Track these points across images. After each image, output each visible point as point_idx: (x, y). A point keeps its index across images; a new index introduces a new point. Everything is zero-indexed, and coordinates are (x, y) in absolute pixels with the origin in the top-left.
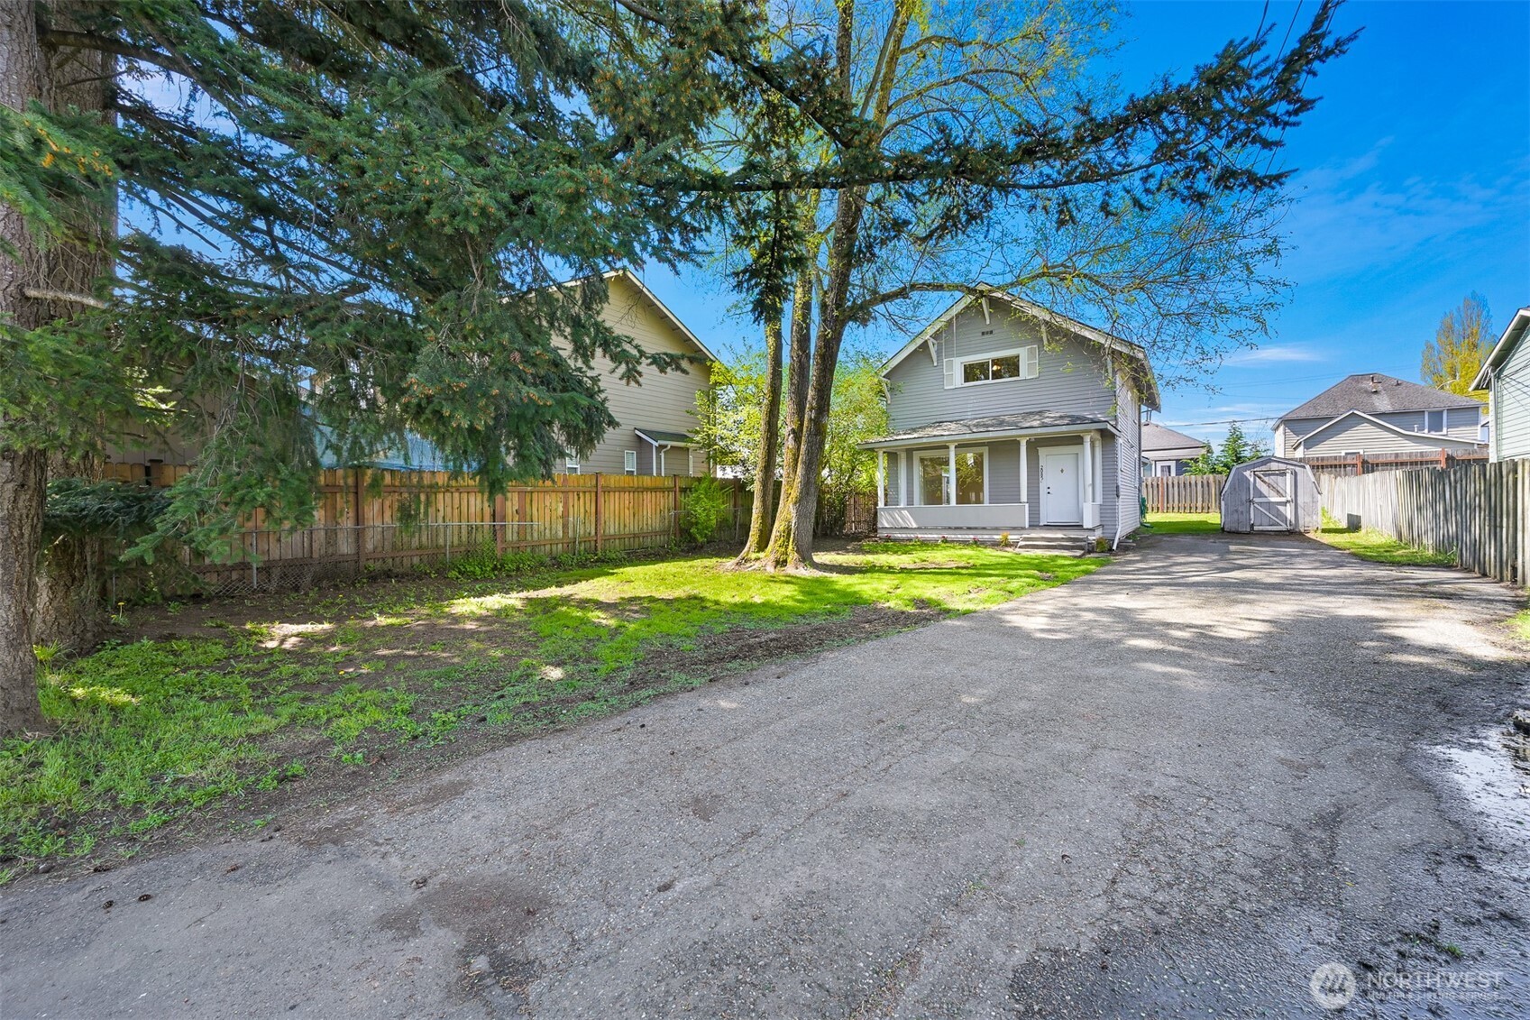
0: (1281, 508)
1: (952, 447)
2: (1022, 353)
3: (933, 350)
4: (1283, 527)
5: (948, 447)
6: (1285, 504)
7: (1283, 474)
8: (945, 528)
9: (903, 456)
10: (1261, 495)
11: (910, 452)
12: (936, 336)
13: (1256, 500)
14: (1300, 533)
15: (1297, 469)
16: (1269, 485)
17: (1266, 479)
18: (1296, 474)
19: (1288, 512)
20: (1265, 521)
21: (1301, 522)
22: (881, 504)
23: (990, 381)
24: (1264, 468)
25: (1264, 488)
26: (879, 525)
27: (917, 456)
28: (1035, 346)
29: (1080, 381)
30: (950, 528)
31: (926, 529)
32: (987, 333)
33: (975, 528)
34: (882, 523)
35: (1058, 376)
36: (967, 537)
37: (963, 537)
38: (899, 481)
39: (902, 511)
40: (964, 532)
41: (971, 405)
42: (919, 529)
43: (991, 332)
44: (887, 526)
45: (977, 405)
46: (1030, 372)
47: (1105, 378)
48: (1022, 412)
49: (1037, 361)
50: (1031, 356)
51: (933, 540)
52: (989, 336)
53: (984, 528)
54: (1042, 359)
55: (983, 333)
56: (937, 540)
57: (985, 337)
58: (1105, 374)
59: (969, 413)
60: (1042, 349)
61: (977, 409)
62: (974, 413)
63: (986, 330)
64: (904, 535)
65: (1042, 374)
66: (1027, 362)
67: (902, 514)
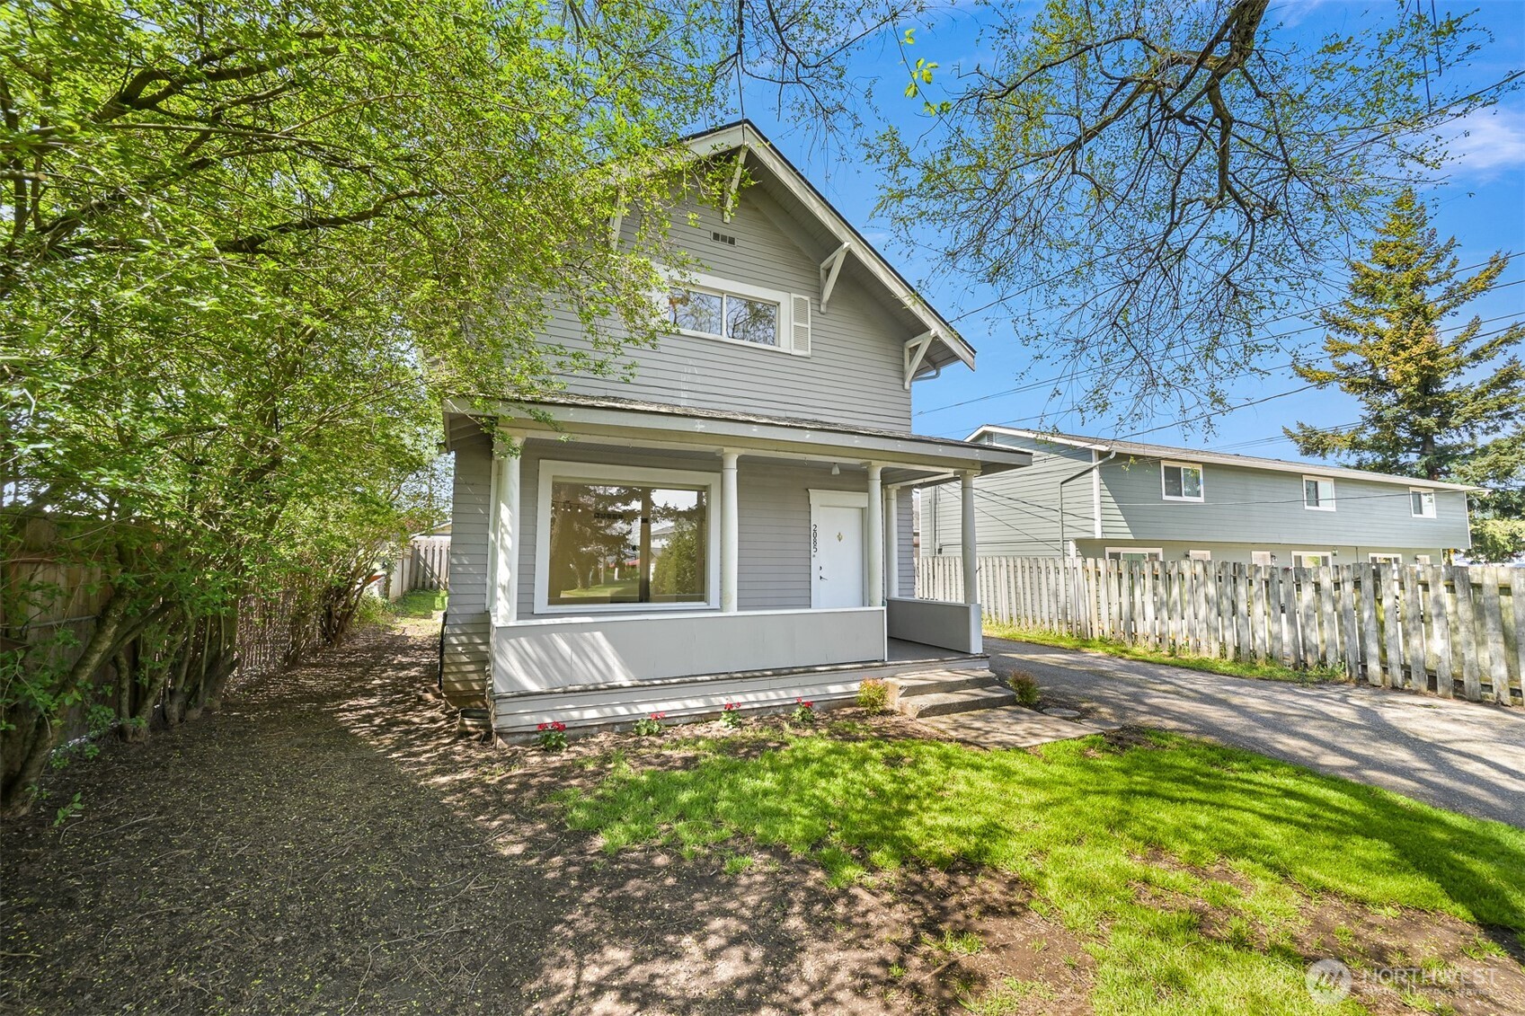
1: (732, 461)
2: (785, 301)
11: (530, 456)
23: (725, 338)
26: (500, 688)
27: (548, 471)
28: (807, 298)
29: (868, 383)
30: (730, 677)
31: (664, 686)
32: (724, 239)
33: (791, 672)
34: (511, 680)
35: (839, 364)
36: (772, 695)
37: (762, 696)
38: (492, 536)
39: (587, 634)
40: (765, 683)
41: (689, 378)
42: (643, 687)
43: (732, 241)
44: (533, 687)
45: (699, 380)
46: (799, 342)
47: (900, 388)
48: (782, 414)
49: (809, 326)
50: (800, 314)
51: (687, 720)
52: (726, 246)
53: (809, 670)
54: (816, 326)
55: (716, 236)
56: (705, 719)
57: (719, 244)
58: (900, 382)
59: (684, 394)
60: (816, 308)
61: (700, 388)
62: (693, 395)
63: (722, 232)
64: (591, 714)
65: (817, 353)
66: (793, 323)
67: (585, 639)
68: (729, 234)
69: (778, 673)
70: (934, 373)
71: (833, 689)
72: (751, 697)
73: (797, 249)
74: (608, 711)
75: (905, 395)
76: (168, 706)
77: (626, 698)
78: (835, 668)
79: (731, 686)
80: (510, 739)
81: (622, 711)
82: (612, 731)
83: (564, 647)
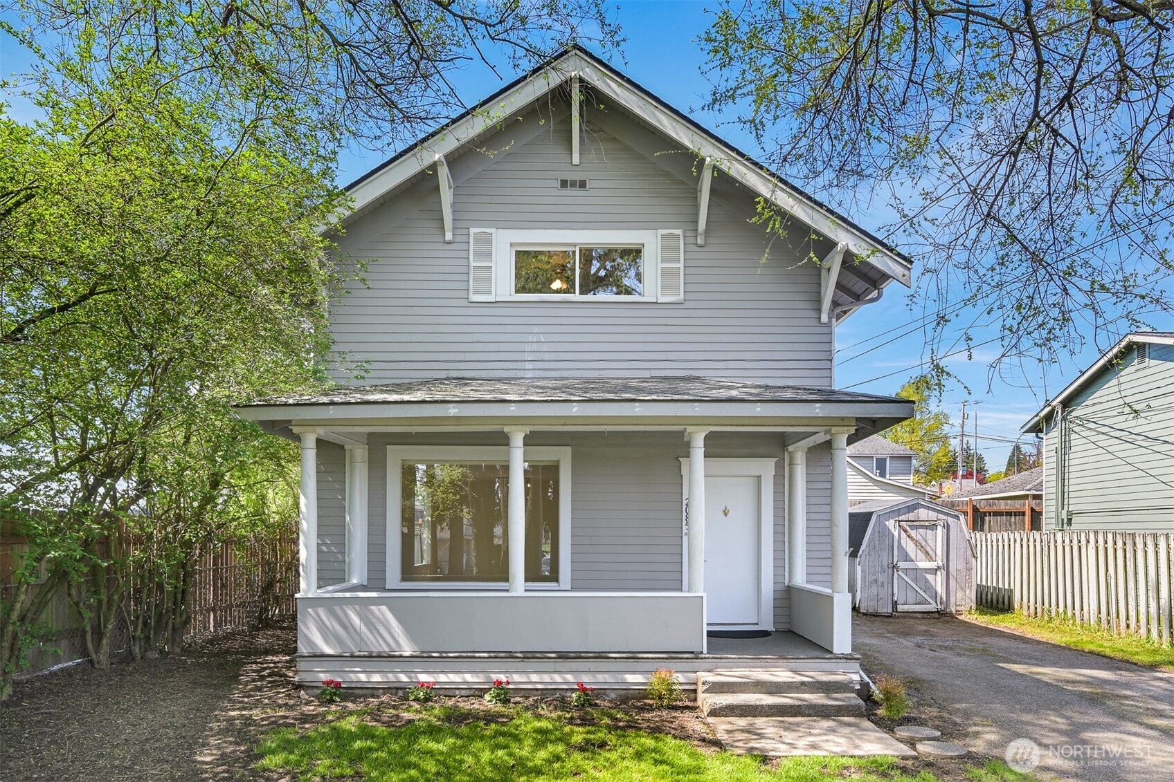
0: (930, 577)
1: (518, 440)
2: (650, 241)
3: (446, 196)
4: (932, 607)
5: (502, 440)
6: (934, 571)
7: (933, 527)
8: (495, 656)
9: (360, 454)
10: (907, 558)
11: (378, 443)
12: (455, 159)
13: (902, 565)
14: (952, 616)
15: (950, 520)
16: (916, 543)
17: (913, 533)
18: (947, 527)
19: (938, 582)
20: (911, 597)
21: (952, 599)
22: (307, 587)
23: (576, 296)
24: (911, 516)
25: (910, 547)
26: (303, 649)
27: (395, 456)
28: (678, 232)
29: (767, 322)
30: (510, 656)
31: (443, 659)
32: (573, 184)
33: (578, 656)
34: (310, 642)
35: (724, 305)
36: (557, 678)
37: (546, 678)
38: (348, 518)
39: (373, 607)
40: (549, 666)
41: (534, 347)
42: (423, 658)
43: (583, 184)
44: (328, 650)
45: (545, 347)
46: (667, 287)
47: (814, 322)
48: (646, 374)
49: (681, 265)
50: (668, 251)
51: (468, 693)
52: (577, 192)
53: (601, 656)
54: (690, 263)
55: (564, 183)
56: (480, 693)
57: (569, 192)
58: (814, 315)
59: (529, 366)
60: (691, 240)
61: (547, 356)
62: (540, 365)
63: (570, 176)
64: (376, 678)
65: (691, 296)
66: (660, 265)
67: (372, 613)
68: (577, 176)
69: (563, 656)
70: (874, 294)
71: (631, 678)
72: (534, 678)
73: (667, 174)
74: (391, 677)
75: (825, 330)
76: (133, 648)
77: (407, 667)
78: (633, 656)
79: (511, 665)
80: (310, 692)
81: (403, 678)
82: (396, 694)
83: (356, 620)
